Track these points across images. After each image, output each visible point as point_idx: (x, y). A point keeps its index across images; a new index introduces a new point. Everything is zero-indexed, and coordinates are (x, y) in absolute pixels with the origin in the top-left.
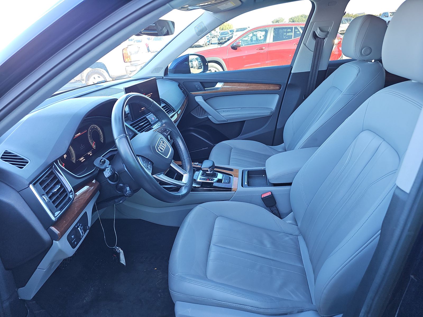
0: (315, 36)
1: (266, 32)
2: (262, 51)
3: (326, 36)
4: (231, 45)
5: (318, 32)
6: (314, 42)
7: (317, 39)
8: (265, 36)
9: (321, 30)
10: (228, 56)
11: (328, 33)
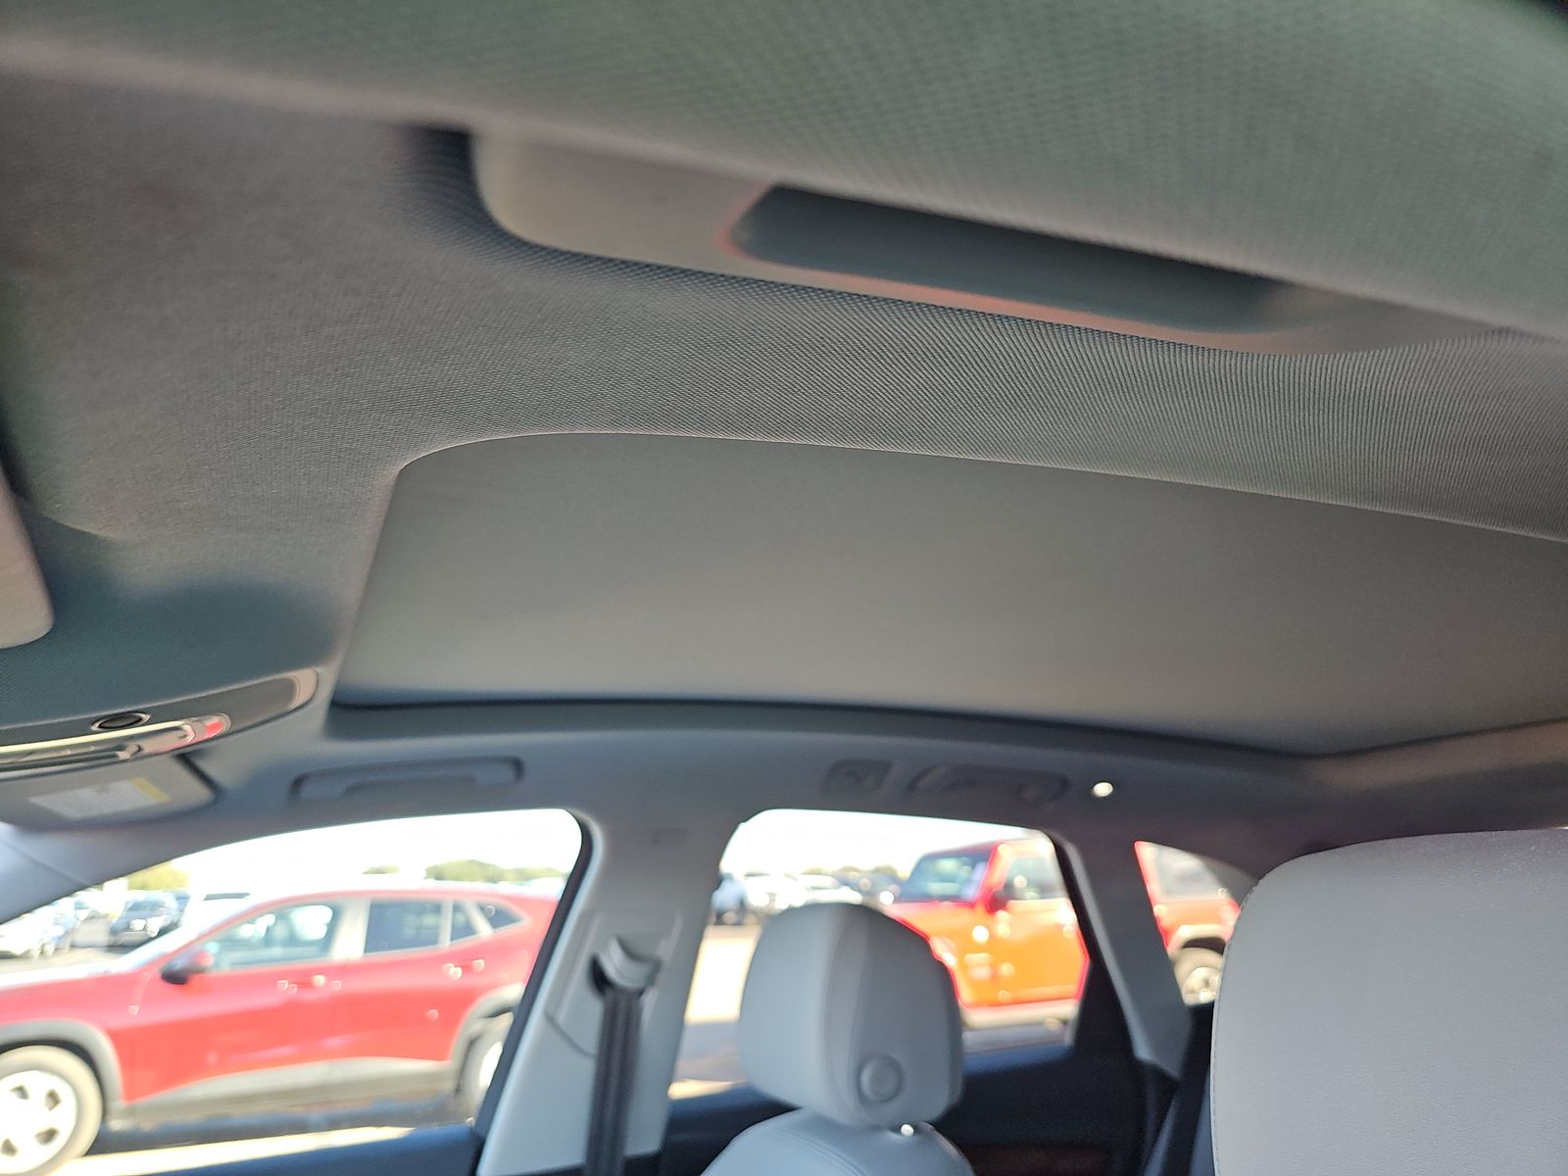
0: (599, 979)
1: (337, 914)
2: (309, 996)
3: (651, 980)
4: (163, 965)
5: (614, 964)
6: (594, 1009)
7: (609, 993)
8: (332, 928)
9: (630, 953)
10: (135, 1014)
11: (657, 966)
